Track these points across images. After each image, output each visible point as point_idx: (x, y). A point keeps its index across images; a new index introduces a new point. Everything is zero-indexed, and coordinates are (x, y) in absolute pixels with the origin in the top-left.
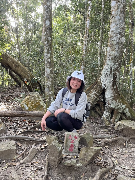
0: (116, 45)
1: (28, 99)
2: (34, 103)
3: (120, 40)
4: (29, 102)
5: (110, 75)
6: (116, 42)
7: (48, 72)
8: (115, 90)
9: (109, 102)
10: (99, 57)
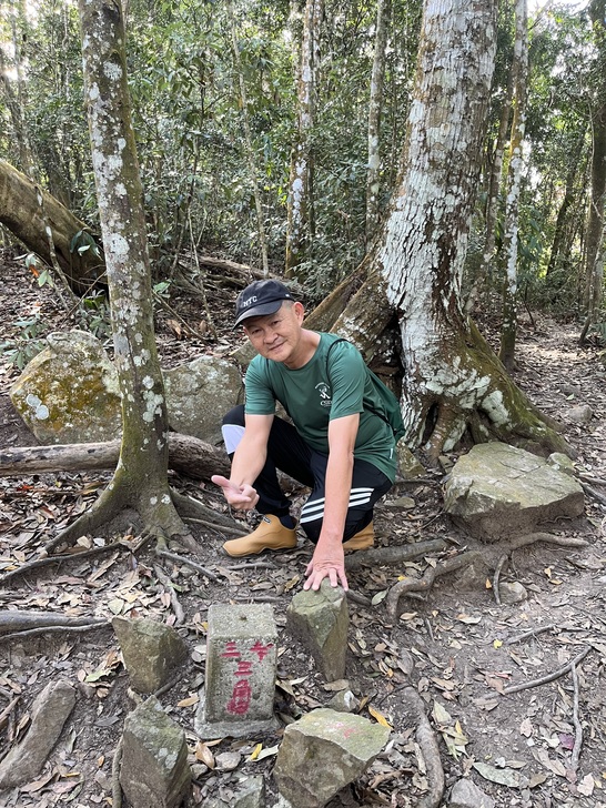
0: (453, 92)
1: (42, 366)
2: (76, 385)
3: (475, 67)
4: (47, 382)
5: (425, 247)
6: (453, 75)
7: (118, 252)
8: (444, 315)
9: (418, 369)
10: (373, 135)
